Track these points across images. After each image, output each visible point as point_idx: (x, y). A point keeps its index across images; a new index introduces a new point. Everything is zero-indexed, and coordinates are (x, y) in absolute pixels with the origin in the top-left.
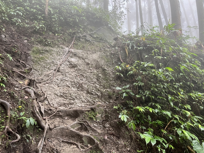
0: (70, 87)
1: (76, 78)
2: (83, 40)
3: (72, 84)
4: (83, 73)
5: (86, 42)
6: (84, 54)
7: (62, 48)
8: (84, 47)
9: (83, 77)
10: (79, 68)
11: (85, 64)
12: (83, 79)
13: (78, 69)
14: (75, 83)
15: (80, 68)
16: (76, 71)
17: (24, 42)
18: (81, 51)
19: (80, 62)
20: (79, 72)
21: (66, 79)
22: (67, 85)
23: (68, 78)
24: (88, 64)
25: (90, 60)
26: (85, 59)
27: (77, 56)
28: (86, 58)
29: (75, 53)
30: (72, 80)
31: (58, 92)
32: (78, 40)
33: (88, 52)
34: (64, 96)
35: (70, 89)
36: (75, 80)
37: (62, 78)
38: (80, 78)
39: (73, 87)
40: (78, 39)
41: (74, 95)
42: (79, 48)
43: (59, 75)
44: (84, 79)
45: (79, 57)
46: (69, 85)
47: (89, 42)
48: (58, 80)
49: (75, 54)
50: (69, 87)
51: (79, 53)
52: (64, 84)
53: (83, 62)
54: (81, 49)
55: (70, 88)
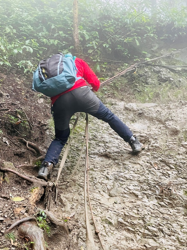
0: (140, 197)
1: (150, 171)
2: (153, 82)
3: (142, 189)
4: (167, 156)
5: (160, 84)
6: (160, 110)
7: (112, 104)
8: (157, 95)
9: (168, 168)
10: (154, 145)
11: (167, 133)
12: (169, 172)
13: (152, 146)
14: (149, 184)
15: (157, 145)
16: (148, 153)
17: (38, 103)
18: (153, 104)
19: (154, 129)
20: (155, 155)
21: (127, 176)
22: (131, 191)
23: (132, 172)
24: (175, 132)
25: (179, 122)
26: (165, 121)
27: (146, 117)
28: (167, 120)
29: (141, 112)
30: (142, 178)
31: (112, 215)
32: (144, 83)
33: (169, 105)
34: (127, 224)
35: (139, 202)
36: (150, 177)
37: (116, 173)
38: (161, 171)
39: (145, 196)
40: (142, 81)
41: (152, 221)
42: (147, 99)
43: (110, 166)
44: (173, 173)
45: (151, 119)
46: (134, 192)
47: (167, 82)
48: (107, 178)
49: (140, 114)
50: (137, 196)
51: (149, 110)
52: (123, 190)
53: (163, 130)
54: (151, 100)
55: (140, 200)
